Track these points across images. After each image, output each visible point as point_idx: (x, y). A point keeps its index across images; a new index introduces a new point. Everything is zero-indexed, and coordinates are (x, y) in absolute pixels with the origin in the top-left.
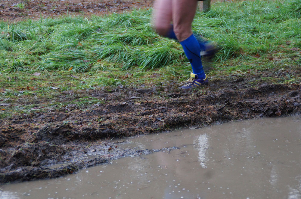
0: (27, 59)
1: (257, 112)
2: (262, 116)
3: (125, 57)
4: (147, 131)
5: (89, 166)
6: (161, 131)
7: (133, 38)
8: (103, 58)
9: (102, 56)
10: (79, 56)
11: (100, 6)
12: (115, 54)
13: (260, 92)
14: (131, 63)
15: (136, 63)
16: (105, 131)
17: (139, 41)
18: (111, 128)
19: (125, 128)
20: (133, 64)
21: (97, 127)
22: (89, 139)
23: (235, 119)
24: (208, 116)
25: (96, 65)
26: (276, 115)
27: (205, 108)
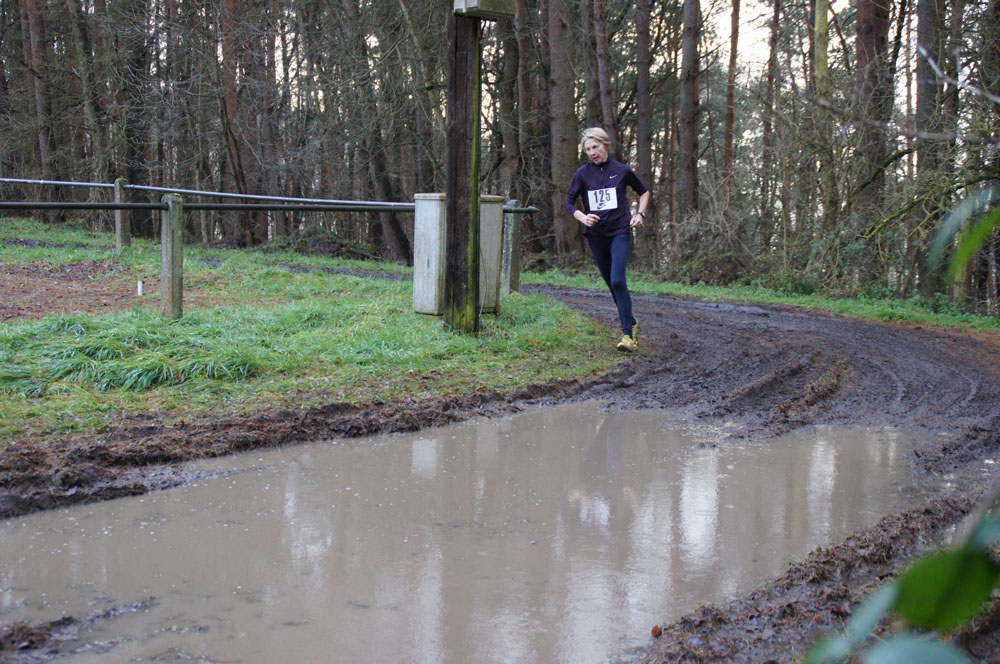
1: (337, 431)
2: (344, 437)
3: (96, 376)
4: (207, 454)
5: (163, 489)
6: (225, 454)
7: (98, 349)
8: (61, 378)
9: (57, 376)
10: (23, 374)
12: (79, 370)
13: (323, 413)
14: (108, 385)
15: (114, 384)
16: (155, 453)
17: (108, 353)
18: (161, 450)
19: (178, 451)
20: (110, 386)
21: (143, 448)
22: (136, 464)
23: (312, 440)
24: (279, 435)
25: (54, 387)
26: (361, 435)
27: (273, 426)
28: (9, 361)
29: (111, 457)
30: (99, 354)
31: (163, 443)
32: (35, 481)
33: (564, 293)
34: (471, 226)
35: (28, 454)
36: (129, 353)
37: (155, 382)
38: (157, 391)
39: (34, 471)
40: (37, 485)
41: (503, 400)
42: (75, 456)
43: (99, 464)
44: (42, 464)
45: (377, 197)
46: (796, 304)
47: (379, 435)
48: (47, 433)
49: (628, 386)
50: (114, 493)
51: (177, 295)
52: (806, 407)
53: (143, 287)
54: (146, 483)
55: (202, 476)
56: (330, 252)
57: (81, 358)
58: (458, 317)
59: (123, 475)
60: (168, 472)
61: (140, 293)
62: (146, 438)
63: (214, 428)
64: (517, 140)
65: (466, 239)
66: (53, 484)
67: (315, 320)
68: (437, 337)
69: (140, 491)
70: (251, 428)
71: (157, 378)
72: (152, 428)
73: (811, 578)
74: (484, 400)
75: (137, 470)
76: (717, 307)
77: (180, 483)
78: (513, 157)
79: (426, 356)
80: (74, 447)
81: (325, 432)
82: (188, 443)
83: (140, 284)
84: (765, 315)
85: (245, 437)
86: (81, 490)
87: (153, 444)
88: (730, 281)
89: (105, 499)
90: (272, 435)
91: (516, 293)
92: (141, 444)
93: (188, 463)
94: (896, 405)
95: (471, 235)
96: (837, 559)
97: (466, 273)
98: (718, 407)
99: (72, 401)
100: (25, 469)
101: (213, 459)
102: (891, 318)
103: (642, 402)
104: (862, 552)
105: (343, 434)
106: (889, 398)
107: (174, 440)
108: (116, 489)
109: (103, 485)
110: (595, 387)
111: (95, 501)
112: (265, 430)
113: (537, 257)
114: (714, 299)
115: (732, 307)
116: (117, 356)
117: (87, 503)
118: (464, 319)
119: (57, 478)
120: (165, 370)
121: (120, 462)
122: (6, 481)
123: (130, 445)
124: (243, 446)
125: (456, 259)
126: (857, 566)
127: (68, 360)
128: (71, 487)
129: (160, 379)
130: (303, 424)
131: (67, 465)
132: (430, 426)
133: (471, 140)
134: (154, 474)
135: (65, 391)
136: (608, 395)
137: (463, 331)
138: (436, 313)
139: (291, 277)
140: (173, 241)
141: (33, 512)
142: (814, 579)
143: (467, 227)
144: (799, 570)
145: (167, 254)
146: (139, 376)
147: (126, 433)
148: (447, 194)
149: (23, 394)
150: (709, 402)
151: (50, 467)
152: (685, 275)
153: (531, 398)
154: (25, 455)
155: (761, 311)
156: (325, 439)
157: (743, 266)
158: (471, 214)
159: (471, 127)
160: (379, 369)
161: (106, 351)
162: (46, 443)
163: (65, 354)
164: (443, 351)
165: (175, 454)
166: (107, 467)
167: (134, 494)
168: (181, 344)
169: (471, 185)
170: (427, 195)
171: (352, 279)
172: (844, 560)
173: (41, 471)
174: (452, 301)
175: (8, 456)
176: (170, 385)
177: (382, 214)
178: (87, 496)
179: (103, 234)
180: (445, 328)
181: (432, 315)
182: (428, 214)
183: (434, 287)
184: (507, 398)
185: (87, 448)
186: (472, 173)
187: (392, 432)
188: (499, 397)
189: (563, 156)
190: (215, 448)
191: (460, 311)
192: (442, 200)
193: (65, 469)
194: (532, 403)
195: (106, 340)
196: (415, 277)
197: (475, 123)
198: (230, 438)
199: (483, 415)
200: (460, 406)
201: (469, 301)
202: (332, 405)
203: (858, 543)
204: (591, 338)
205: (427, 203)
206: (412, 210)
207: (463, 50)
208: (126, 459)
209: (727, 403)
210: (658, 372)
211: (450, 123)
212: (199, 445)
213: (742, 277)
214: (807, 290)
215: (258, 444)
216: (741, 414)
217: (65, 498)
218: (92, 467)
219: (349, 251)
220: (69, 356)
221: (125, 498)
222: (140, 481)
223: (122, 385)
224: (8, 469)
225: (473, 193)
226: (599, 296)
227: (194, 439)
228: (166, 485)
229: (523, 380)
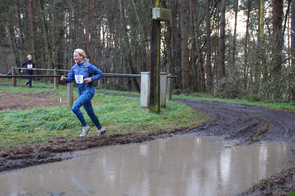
0: (4, 127)
1: (118, 142)
2: (120, 144)
3: (48, 126)
4: (80, 149)
5: (67, 159)
6: (85, 149)
7: (49, 118)
9: (37, 126)
10: (27, 125)
11: (12, 107)
12: (43, 124)
13: (114, 137)
14: (51, 128)
15: (53, 128)
16: (65, 149)
17: (52, 119)
18: (67, 148)
19: (71, 148)
20: (52, 129)
21: (61, 147)
22: (59, 152)
23: (110, 145)
24: (101, 144)
25: (36, 129)
26: (125, 143)
27: (99, 141)
28: (23, 121)
29: (52, 150)
30: (49, 119)
31: (67, 146)
32: (30, 157)
33: (185, 101)
34: (157, 81)
35: (28, 149)
36: (58, 119)
37: (65, 127)
38: (66, 130)
39: (30, 154)
40: (31, 158)
41: (167, 133)
42: (42, 150)
43: (48, 152)
44: (32, 152)
45: (130, 73)
46: (255, 105)
47: (130, 144)
48: (34, 143)
49: (204, 129)
50: (53, 161)
51: (72, 102)
52: (258, 136)
53: (62, 100)
54: (62, 158)
55: (78, 155)
56: (116, 89)
57: (44, 120)
58: (153, 108)
59: (55, 155)
60: (68, 154)
61: (61, 101)
62: (62, 144)
63: (82, 141)
64: (171, 56)
65: (156, 85)
66: (35, 158)
67: (112, 109)
68: (148, 114)
69: (60, 160)
70: (93, 141)
71: (65, 126)
72: (64, 141)
73: (260, 188)
74: (161, 133)
75: (59, 154)
76: (231, 105)
77: (72, 158)
78: (170, 61)
79: (144, 120)
80: (41, 147)
81: (114, 143)
82: (74, 146)
83: (61, 99)
84: (245, 108)
85: (91, 144)
86: (43, 160)
87: (64, 146)
88: (235, 97)
89: (50, 162)
90: (99, 143)
91: (171, 101)
92: (61, 146)
93: (74, 152)
94: (286, 135)
95: (157, 84)
96: (268, 183)
97: (156, 95)
98: (231, 136)
99: (41, 133)
100: (27, 153)
101: (82, 150)
102: (284, 109)
103: (208, 134)
104: (276, 180)
105: (120, 143)
106: (284, 133)
107: (70, 145)
108: (53, 159)
109: (50, 158)
110: (194, 129)
111: (47, 163)
112: (97, 142)
113: (177, 90)
114: (230, 103)
115: (235, 105)
116: (54, 120)
117: (45, 163)
118: (155, 109)
119: (36, 156)
120: (68, 124)
121: (55, 151)
122: (22, 157)
123: (58, 146)
124: (90, 147)
125: (153, 91)
126: (274, 185)
127: (40, 121)
128: (40, 159)
129: (66, 127)
130: (108, 140)
131: (39, 152)
132: (145, 141)
133: (157, 56)
134: (65, 155)
135: (39, 130)
136: (198, 132)
137: (155, 113)
138: (147, 107)
139: (104, 96)
140: (70, 86)
141: (29, 166)
142: (261, 188)
143: (156, 82)
144: (257, 186)
145: (69, 90)
146: (60, 126)
147: (57, 143)
148: (151, 72)
149: (27, 131)
150: (229, 134)
151: (34, 153)
152: (221, 96)
153: (175, 132)
154: (27, 149)
155: (244, 107)
156: (114, 145)
157: (238, 93)
158: (157, 78)
159: (157, 53)
160: (130, 124)
161: (51, 119)
162: (33, 146)
163: (39, 119)
164: (149, 119)
165: (71, 149)
166: (51, 153)
167: (59, 161)
168: (73, 116)
169: (158, 70)
170: (144, 72)
171: (122, 97)
172: (270, 183)
173: (32, 154)
174: (152, 103)
175: (23, 149)
176: (69, 129)
177: (131, 78)
178: (45, 161)
179: (50, 84)
180: (150, 112)
181: (146, 108)
182: (145, 78)
183: (146, 100)
184: (168, 133)
185: (45, 147)
186: (158, 66)
187: (134, 143)
188: (166, 132)
189: (184, 60)
190: (82, 147)
191: (154, 107)
192: (149, 74)
193: (39, 153)
194: (176, 134)
195: (51, 115)
196: (141, 96)
197: (159, 51)
198: (86, 144)
199: (161, 138)
200: (154, 135)
201: (157, 104)
202: (117, 135)
203: (275, 178)
204: (193, 114)
205: (144, 75)
206: (140, 77)
207: (155, 30)
208: (57, 150)
209: (234, 134)
210: (213, 125)
211: (151, 52)
212: (78, 146)
213: (238, 96)
214: (258, 100)
215: (95, 146)
216: (238, 138)
217: (39, 162)
218: (47, 153)
219: (122, 89)
220: (40, 120)
221: (56, 162)
222: (60, 157)
223: (55, 128)
224: (22, 153)
225: (158, 72)
226: (195, 102)
227: (76, 144)
228: (68, 158)
229: (173, 127)
